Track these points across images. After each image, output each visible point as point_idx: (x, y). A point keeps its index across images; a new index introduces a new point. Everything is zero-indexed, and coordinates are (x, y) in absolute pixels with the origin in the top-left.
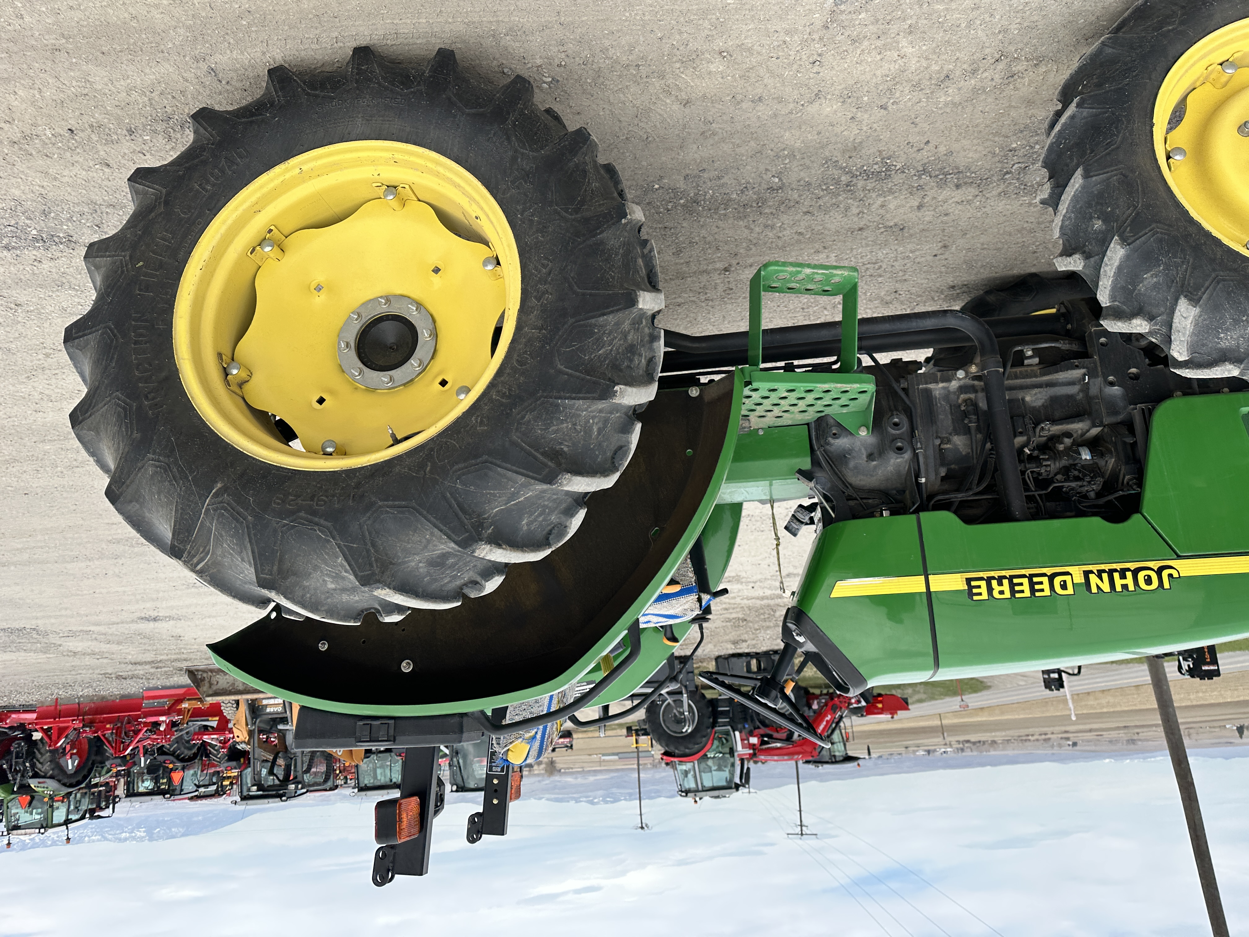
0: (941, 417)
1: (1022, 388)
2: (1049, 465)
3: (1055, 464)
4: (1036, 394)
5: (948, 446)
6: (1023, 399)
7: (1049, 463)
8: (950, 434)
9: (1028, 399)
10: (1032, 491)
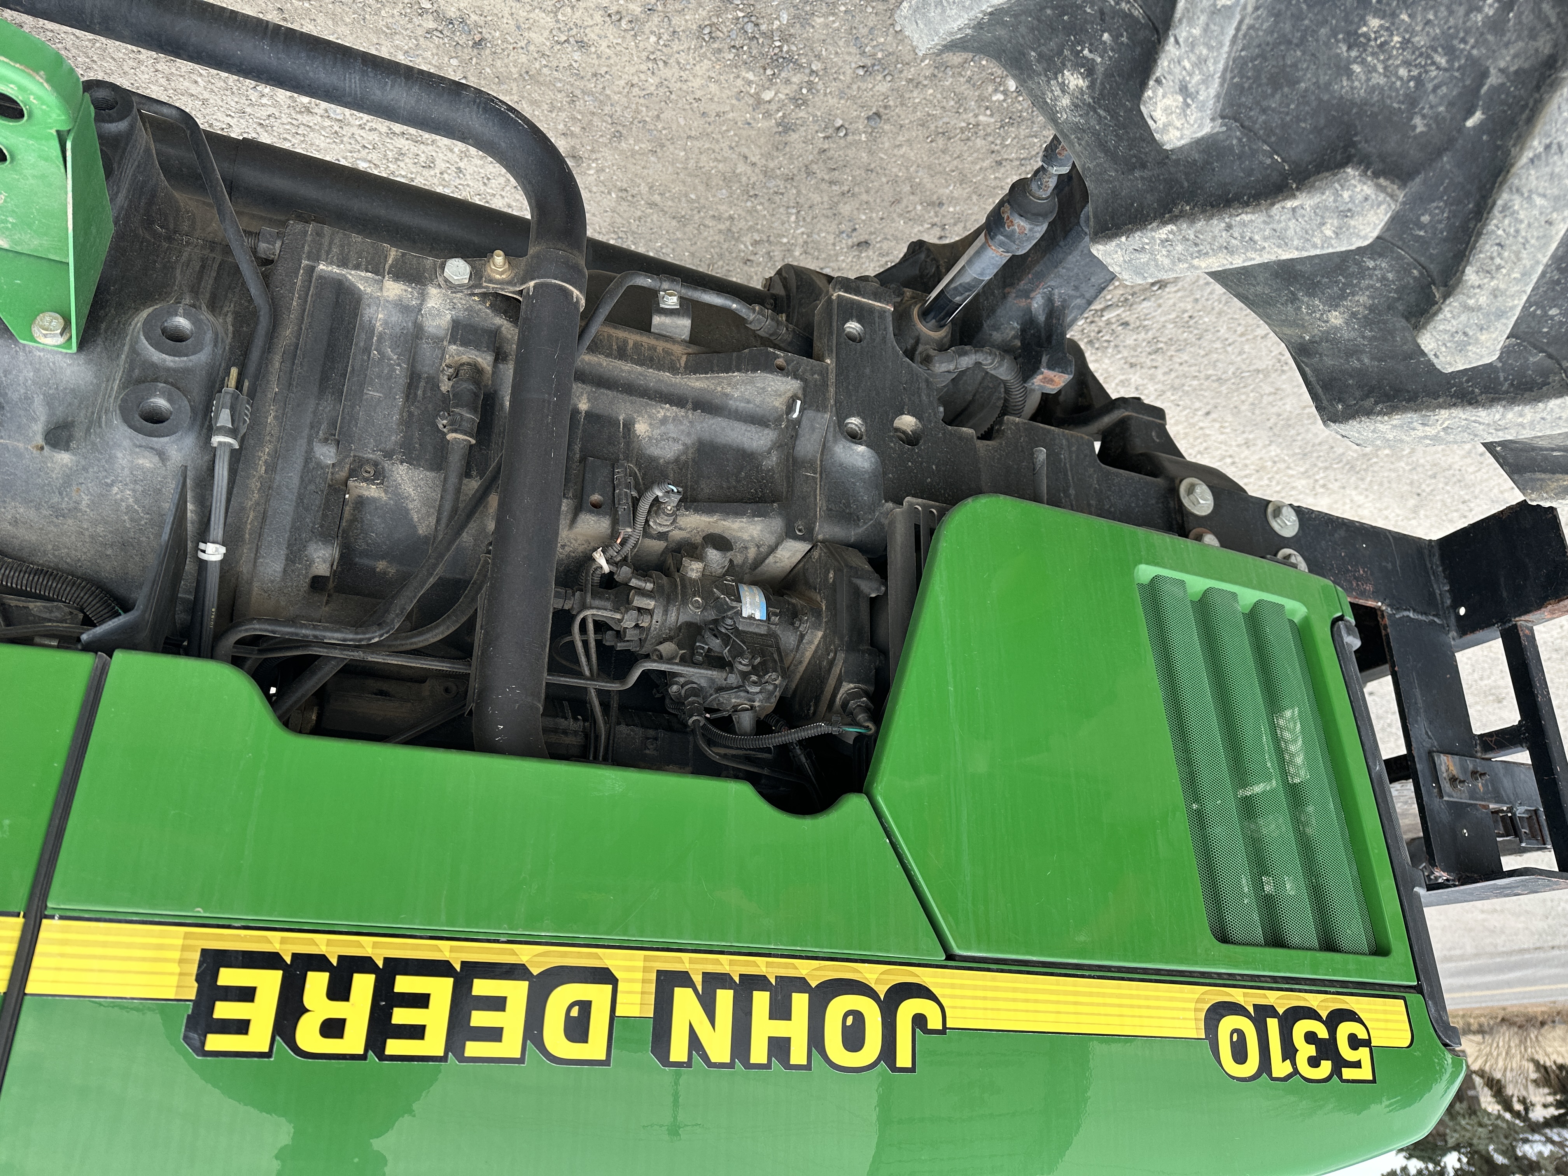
0: (373, 393)
1: (630, 389)
2: (650, 612)
3: (666, 612)
4: (664, 421)
5: (372, 491)
6: (629, 426)
7: (650, 604)
8: (388, 455)
9: (641, 428)
10: (580, 675)
